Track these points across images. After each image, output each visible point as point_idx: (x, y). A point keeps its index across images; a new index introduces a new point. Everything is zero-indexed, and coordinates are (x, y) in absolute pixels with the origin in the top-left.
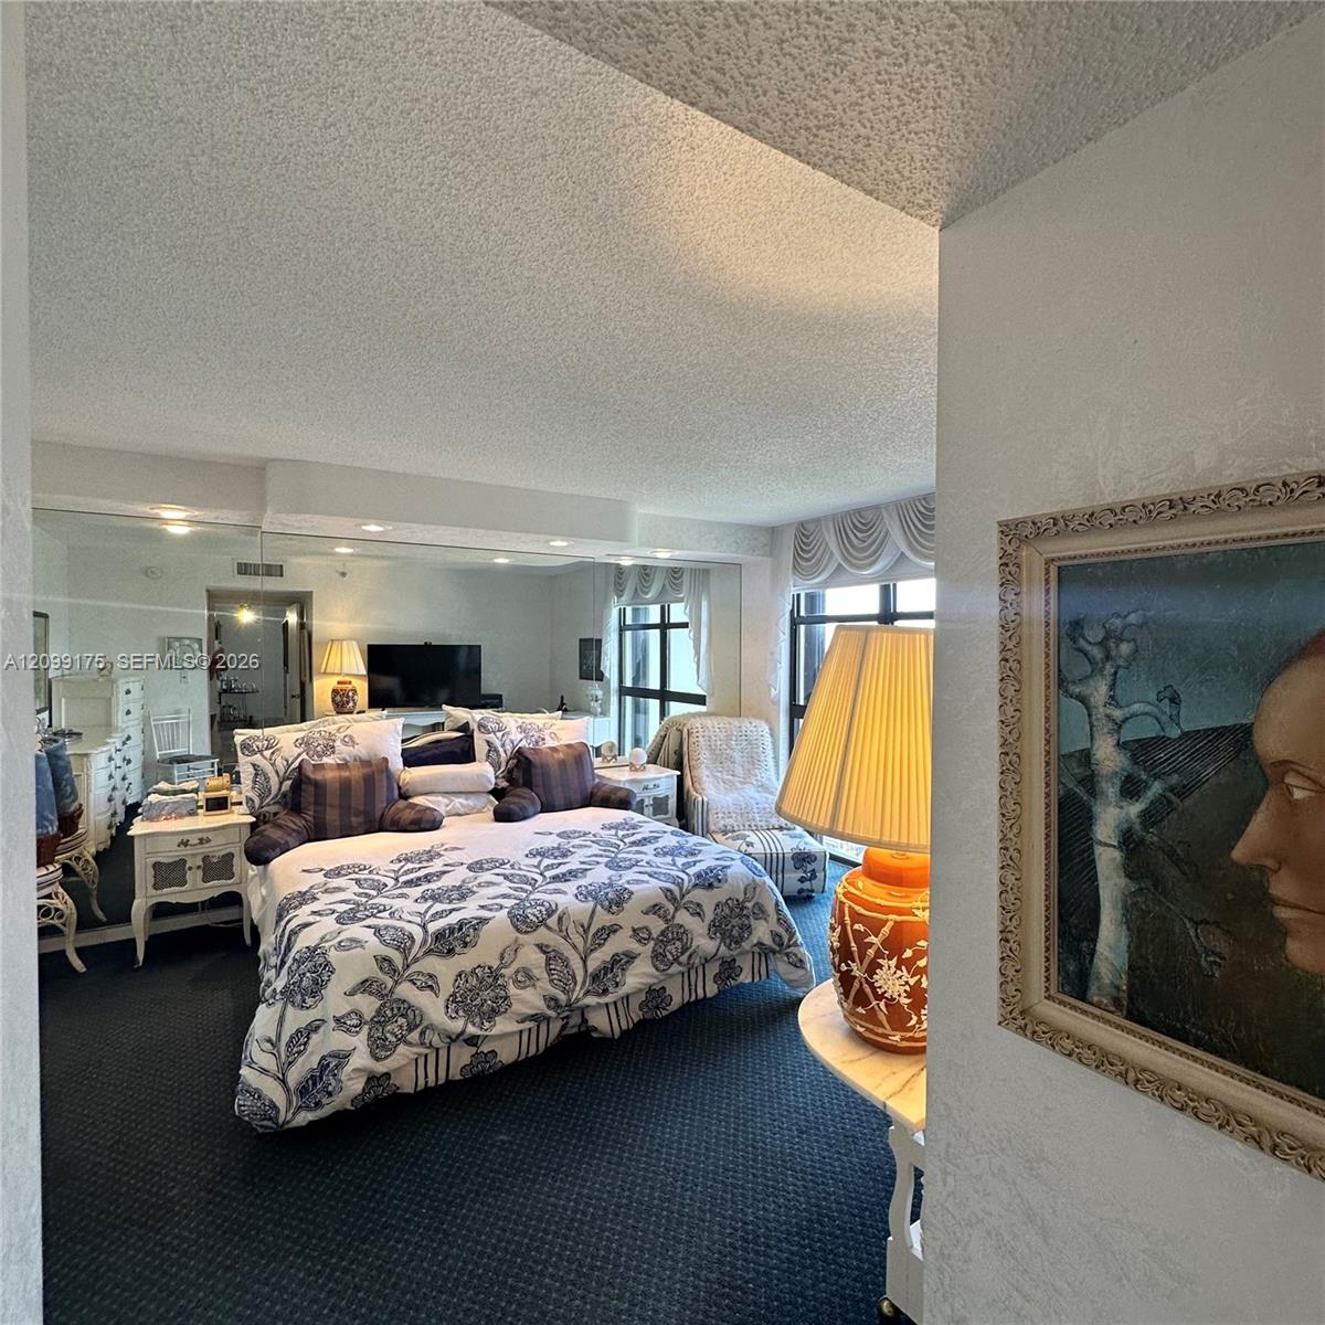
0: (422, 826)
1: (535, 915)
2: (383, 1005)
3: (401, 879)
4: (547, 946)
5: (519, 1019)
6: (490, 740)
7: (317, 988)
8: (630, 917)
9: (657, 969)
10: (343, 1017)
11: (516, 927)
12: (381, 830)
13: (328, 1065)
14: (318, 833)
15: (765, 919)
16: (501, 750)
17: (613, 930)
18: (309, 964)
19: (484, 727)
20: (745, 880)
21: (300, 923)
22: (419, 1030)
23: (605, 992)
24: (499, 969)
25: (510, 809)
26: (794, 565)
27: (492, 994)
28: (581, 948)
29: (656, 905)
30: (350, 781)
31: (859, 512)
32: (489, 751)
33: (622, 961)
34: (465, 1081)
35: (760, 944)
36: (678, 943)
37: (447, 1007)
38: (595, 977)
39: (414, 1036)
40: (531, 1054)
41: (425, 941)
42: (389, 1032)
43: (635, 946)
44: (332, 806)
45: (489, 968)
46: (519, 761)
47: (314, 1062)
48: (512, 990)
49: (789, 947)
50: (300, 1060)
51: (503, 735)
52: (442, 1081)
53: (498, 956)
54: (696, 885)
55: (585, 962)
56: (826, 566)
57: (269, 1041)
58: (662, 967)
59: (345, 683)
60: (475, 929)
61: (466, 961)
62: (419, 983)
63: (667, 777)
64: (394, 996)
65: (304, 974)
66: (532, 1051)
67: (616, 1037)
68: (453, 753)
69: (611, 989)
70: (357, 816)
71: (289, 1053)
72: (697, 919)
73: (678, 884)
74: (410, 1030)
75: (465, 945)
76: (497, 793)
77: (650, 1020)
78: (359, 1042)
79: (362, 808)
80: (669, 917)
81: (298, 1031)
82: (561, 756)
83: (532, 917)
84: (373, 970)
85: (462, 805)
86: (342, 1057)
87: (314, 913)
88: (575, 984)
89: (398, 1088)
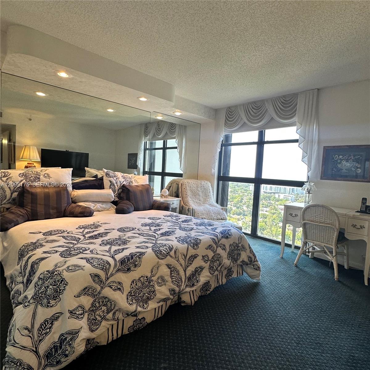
0: (85, 214)
1: (165, 251)
2: (95, 301)
3: (87, 236)
4: (171, 265)
5: (158, 301)
6: (111, 180)
7: (57, 295)
8: (201, 251)
9: (211, 274)
10: (74, 310)
11: (157, 256)
12: (64, 216)
13: (66, 338)
14: (33, 217)
15: (245, 251)
16: (115, 184)
17: (195, 257)
18: (51, 281)
19: (109, 175)
20: (238, 235)
21: (38, 258)
22: (113, 312)
23: (193, 285)
24: (151, 277)
25: (123, 209)
26: (225, 124)
27: (148, 290)
28: (184, 266)
29: (210, 246)
30: (49, 193)
31: (254, 102)
32: (111, 185)
33: (198, 271)
34: (130, 334)
35: (243, 261)
36: (218, 262)
37: (128, 299)
38: (189, 279)
39: (110, 315)
40: (159, 317)
41: (116, 265)
42: (97, 315)
43: (203, 264)
44: (40, 204)
45: (147, 277)
46: (123, 190)
47: (56, 338)
48: (157, 287)
49: (255, 262)
50: (47, 338)
51: (116, 179)
52: (119, 336)
53: (150, 271)
54: (222, 237)
55: (185, 272)
56: (239, 123)
57: (26, 329)
58: (212, 272)
59: (31, 164)
60: (139, 258)
61: (136, 274)
62: (113, 287)
63: (177, 200)
64: (101, 295)
65: (48, 287)
66: (160, 315)
67: (193, 305)
68: (95, 185)
69: (195, 284)
70: (53, 209)
71: (40, 334)
72: (224, 251)
73: (216, 237)
74: (108, 313)
75: (136, 266)
76: (114, 203)
77: (203, 296)
78: (83, 323)
79: (55, 206)
80: (215, 251)
81: (46, 321)
82: (140, 189)
83: (163, 252)
84: (89, 282)
85: (101, 207)
86: (74, 333)
87: (45, 252)
88: (182, 283)
89: (98, 343)
